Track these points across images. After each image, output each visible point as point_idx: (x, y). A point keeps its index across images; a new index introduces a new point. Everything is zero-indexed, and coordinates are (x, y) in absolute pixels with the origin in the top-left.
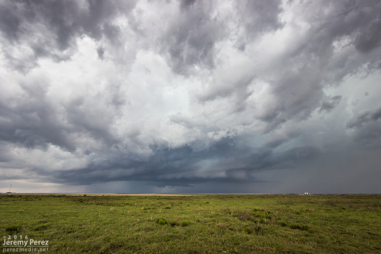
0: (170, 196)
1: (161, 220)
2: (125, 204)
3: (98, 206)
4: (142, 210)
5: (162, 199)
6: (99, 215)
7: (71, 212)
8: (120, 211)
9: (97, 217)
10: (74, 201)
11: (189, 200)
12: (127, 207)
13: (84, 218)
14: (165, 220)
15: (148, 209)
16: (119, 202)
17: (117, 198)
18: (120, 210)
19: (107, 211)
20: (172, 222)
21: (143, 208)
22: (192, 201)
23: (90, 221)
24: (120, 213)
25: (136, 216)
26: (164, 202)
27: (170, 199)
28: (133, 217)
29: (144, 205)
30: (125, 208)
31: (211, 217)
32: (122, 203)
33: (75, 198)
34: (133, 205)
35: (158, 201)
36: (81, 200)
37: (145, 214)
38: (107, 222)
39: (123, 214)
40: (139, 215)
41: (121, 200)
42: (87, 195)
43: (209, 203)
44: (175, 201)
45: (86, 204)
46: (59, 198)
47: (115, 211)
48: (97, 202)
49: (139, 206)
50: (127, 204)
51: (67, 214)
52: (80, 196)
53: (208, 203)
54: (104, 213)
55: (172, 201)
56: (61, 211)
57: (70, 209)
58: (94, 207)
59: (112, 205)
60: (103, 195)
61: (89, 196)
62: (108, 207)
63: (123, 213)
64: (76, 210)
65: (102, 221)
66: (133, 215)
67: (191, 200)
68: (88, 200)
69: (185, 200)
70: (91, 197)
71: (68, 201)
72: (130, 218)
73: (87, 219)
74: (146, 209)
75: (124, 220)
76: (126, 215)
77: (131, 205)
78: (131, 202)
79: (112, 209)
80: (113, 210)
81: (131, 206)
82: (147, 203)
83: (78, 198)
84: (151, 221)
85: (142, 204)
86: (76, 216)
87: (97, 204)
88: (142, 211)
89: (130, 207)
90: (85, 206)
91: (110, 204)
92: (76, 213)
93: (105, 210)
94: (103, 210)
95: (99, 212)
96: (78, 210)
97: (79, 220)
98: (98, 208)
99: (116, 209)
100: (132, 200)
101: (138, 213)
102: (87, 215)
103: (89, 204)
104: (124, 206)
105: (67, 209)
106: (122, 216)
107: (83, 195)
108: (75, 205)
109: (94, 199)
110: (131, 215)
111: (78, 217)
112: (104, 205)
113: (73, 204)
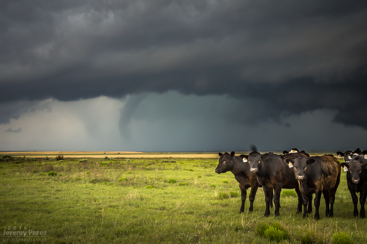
1: (271, 229)
2: (165, 181)
3: (97, 185)
4: (216, 198)
6: (100, 209)
7: (32, 201)
8: (156, 200)
9: (97, 214)
10: (35, 172)
12: (171, 188)
13: (65, 217)
14: (282, 230)
16: (149, 175)
17: (142, 164)
18: (154, 196)
19: (120, 198)
21: (216, 194)
23: (81, 226)
24: (156, 206)
28: (193, 217)
29: (220, 185)
30: (166, 193)
32: (158, 179)
33: (37, 163)
34: (188, 184)
36: (52, 169)
37: (225, 209)
39: (163, 209)
40: (208, 214)
41: (154, 169)
42: (65, 157)
45: (67, 181)
47: (142, 199)
48: (92, 174)
49: (206, 187)
51: (24, 207)
52: (47, 159)
54: (113, 204)
56: (9, 199)
57: (28, 193)
58: (87, 187)
59: (133, 184)
60: (106, 158)
61: (69, 158)
62: (123, 189)
63: (162, 205)
64: (43, 195)
65: (112, 226)
66: (192, 213)
68: (69, 170)
70: (75, 163)
71: (21, 172)
72: (183, 220)
73: (73, 221)
74: (226, 197)
75: (167, 226)
77: (183, 185)
78: (181, 175)
79: (133, 193)
80: (137, 198)
81: (182, 187)
82: (226, 180)
83: (43, 163)
84: (242, 229)
85: (214, 183)
86: (46, 211)
87: (94, 182)
89: (181, 191)
90: (65, 186)
91: (127, 180)
92: (45, 203)
93: (115, 196)
94: (110, 198)
95: (101, 202)
96: (48, 197)
97: (53, 221)
98: (97, 190)
99: (144, 195)
100: (184, 172)
101: (204, 206)
102: (70, 209)
103: (72, 182)
104: (165, 186)
105: (22, 194)
106: (161, 214)
107: (55, 156)
108: (39, 182)
109: (85, 168)
110: (185, 213)
111: (49, 213)
112: (110, 185)
113: (35, 179)
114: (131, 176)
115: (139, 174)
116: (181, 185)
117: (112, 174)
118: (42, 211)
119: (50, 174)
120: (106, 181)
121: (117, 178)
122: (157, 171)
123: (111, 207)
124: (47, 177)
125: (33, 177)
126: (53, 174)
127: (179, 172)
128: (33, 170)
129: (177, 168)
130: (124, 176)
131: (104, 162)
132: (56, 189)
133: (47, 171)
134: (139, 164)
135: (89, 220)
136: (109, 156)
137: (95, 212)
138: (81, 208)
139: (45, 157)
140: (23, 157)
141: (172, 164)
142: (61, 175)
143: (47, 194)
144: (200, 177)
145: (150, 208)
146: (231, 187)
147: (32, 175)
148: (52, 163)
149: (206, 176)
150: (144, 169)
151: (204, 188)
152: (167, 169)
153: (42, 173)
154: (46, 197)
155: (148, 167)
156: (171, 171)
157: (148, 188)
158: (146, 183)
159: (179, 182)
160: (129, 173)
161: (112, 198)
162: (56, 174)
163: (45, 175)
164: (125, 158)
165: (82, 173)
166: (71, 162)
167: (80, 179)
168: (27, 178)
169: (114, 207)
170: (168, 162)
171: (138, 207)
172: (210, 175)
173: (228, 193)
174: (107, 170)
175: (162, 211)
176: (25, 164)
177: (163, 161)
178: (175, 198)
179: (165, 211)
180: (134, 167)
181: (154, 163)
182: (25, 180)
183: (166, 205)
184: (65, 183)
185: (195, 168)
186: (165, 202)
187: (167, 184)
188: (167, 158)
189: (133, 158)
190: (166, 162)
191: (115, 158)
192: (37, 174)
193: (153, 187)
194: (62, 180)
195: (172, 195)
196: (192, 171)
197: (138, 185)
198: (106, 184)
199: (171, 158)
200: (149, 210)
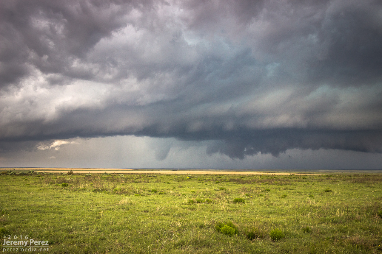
0: (243, 176)
1: (226, 226)
2: (149, 191)
3: (98, 193)
4: (186, 204)
5: (225, 181)
6: (100, 211)
7: (49, 205)
8: (142, 205)
9: (98, 215)
10: (52, 183)
11: (286, 184)
12: (153, 196)
13: (74, 217)
14: (234, 227)
15: (198, 202)
16: (136, 186)
17: (132, 178)
18: (140, 202)
19: (115, 203)
20: (250, 231)
21: (186, 200)
22: (291, 187)
23: (86, 224)
24: (142, 210)
25: (174, 216)
26: (231, 187)
27: (244, 182)
28: (169, 218)
29: (189, 194)
30: (150, 200)
31: (335, 222)
32: (144, 189)
33: (53, 177)
34: (165, 193)
35: (216, 186)
36: (65, 181)
37: (192, 212)
38: (117, 226)
39: (147, 211)
40: (180, 215)
41: (141, 182)
42: (74, 172)
43: (330, 191)
44: (254, 187)
45: (75, 191)
46: (24, 177)
47: (131, 204)
48: (95, 186)
49: (179, 196)
50: (154, 191)
51: (43, 209)
52: (61, 174)
53: (328, 191)
54: (110, 207)
55: (247, 186)
56: (31, 203)
57: (47, 199)
58: (90, 195)
59: (125, 193)
60: (106, 173)
61: (78, 173)
62: (117, 196)
63: (146, 209)
64: (58, 200)
65: (109, 224)
66: (168, 215)
67: (289, 184)
68: (78, 182)
69: (276, 184)
70: (82, 176)
71: (41, 183)
72: (162, 220)
73: (79, 220)
74: (193, 203)
75: (149, 224)
76: (152, 213)
78: (160, 187)
79: (125, 200)
80: (128, 203)
81: (161, 195)
82: (193, 190)
83: (58, 177)
84: (204, 226)
85: (185, 193)
86: (59, 213)
87: (96, 191)
88: (186, 206)
89: (161, 198)
90: (74, 194)
91: (120, 190)
92: (59, 207)
93: (111, 202)
94: (107, 203)
95: (101, 206)
96: (61, 202)
97: (64, 220)
98: (98, 197)
99: (133, 201)
100: (163, 184)
101: (176, 210)
102: (78, 211)
103: (80, 191)
104: (148, 195)
105: (42, 200)
106: (145, 215)
107: (67, 172)
108: (55, 191)
109: (89, 181)
110: (163, 214)
111: (62, 214)
112: (108, 193)
113: (51, 189)
114: (124, 187)
115: (129, 186)
116: (160, 194)
117: (110, 186)
118: (57, 213)
119: (63, 185)
120: (105, 190)
121: (113, 188)
122: (143, 183)
123: (108, 209)
124: (61, 187)
125: (51, 187)
126: (65, 185)
127: (159, 184)
128: (50, 182)
129: (157, 181)
130: (118, 187)
131: (103, 176)
132: (67, 196)
133: (61, 183)
134: (130, 178)
135: (92, 219)
136: (107, 172)
137: (96, 214)
138: (85, 210)
139: (60, 172)
140: (43, 172)
141: (154, 178)
142: (71, 186)
143: (61, 200)
144: (175, 188)
145: (137, 211)
146: (197, 196)
147: (50, 186)
148: (65, 177)
149: (179, 187)
150: (133, 182)
151: (177, 196)
152: (150, 182)
153: (57, 184)
154: (60, 202)
155: (136, 181)
156: (153, 183)
157: (136, 196)
158: (135, 192)
159: (159, 191)
160: (122, 185)
161: (109, 203)
162: (67, 185)
163: (59, 186)
164: (119, 174)
165: (87, 185)
166: (79, 176)
167: (85, 189)
168: (46, 188)
169: (110, 210)
170: (151, 177)
171: (128, 210)
172: (182, 187)
173: (195, 200)
174: (106, 182)
175: (145, 213)
176: (44, 177)
177: (148, 176)
178: (156, 204)
179: (148, 213)
180: (126, 180)
181: (141, 178)
182: (44, 189)
183: (149, 209)
184: (74, 192)
186: (148, 206)
187: (150, 193)
188: (150, 174)
189: (126, 174)
190: (149, 176)
191: (112, 174)
192: (53, 185)
193: (140, 195)
194: (72, 190)
195: (153, 201)
196: (169, 183)
197: (129, 194)
198: (105, 193)
199: (153, 173)
200: (136, 212)
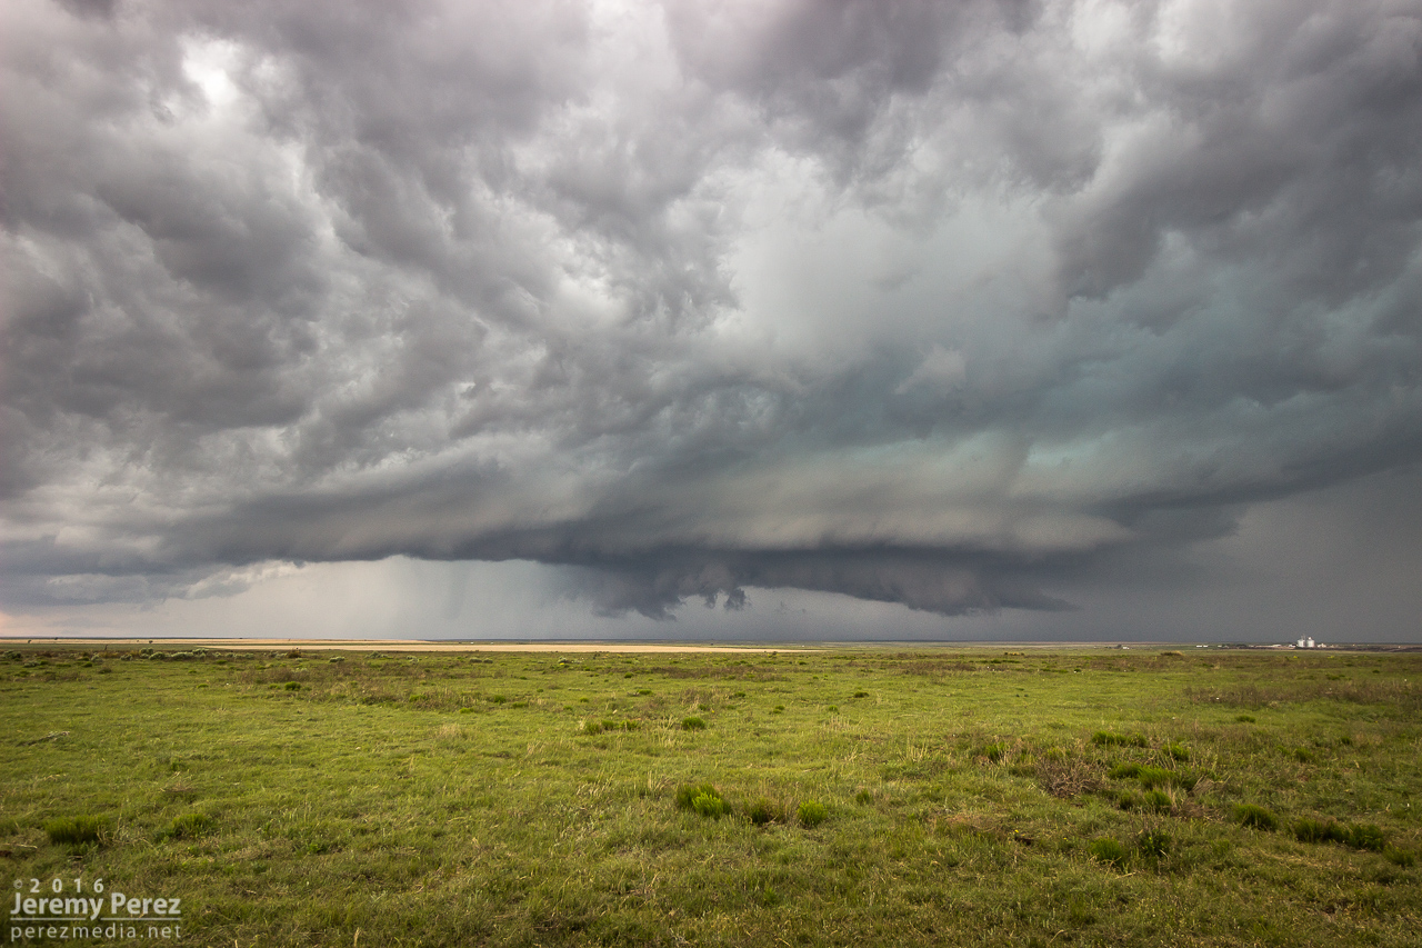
10: (259, 682)
31: (911, 776)
34: (527, 706)
43: (866, 694)
44: (711, 685)
47: (465, 736)
53: (861, 695)
59: (437, 706)
76: (521, 760)
81: (518, 710)
87: (369, 701)
91: (426, 698)
96: (301, 733)
110: (546, 763)
111: (313, 766)
115: (444, 688)
116: (515, 706)
117: (397, 687)
119: (288, 688)
120: (390, 700)
121: (408, 694)
124: (283, 691)
125: (259, 692)
126: (293, 687)
127: (504, 681)
128: (255, 678)
129: (498, 674)
130: (418, 690)
131: (373, 662)
132: (308, 717)
133: (283, 681)
134: (434, 667)
135: (390, 781)
137: (394, 764)
138: (365, 755)
141: (487, 665)
142: (308, 689)
144: (543, 691)
145: (484, 754)
146: (597, 710)
149: (549, 688)
150: (446, 676)
152: (483, 677)
153: (274, 684)
154: (296, 733)
156: (491, 679)
157: (462, 712)
158: (459, 703)
160: (424, 684)
162: (299, 687)
163: (280, 688)
165: (343, 685)
166: (317, 662)
167: (344, 697)
168: (249, 695)
169: (422, 752)
171: (463, 751)
172: (557, 688)
174: (383, 678)
176: (236, 665)
177: (471, 661)
178: (518, 734)
179: (511, 759)
181: (457, 665)
182: (245, 697)
183: (508, 748)
185: (526, 674)
186: (503, 741)
187: (492, 704)
192: (264, 686)
193: (472, 711)
196: (525, 679)
198: (391, 705)
